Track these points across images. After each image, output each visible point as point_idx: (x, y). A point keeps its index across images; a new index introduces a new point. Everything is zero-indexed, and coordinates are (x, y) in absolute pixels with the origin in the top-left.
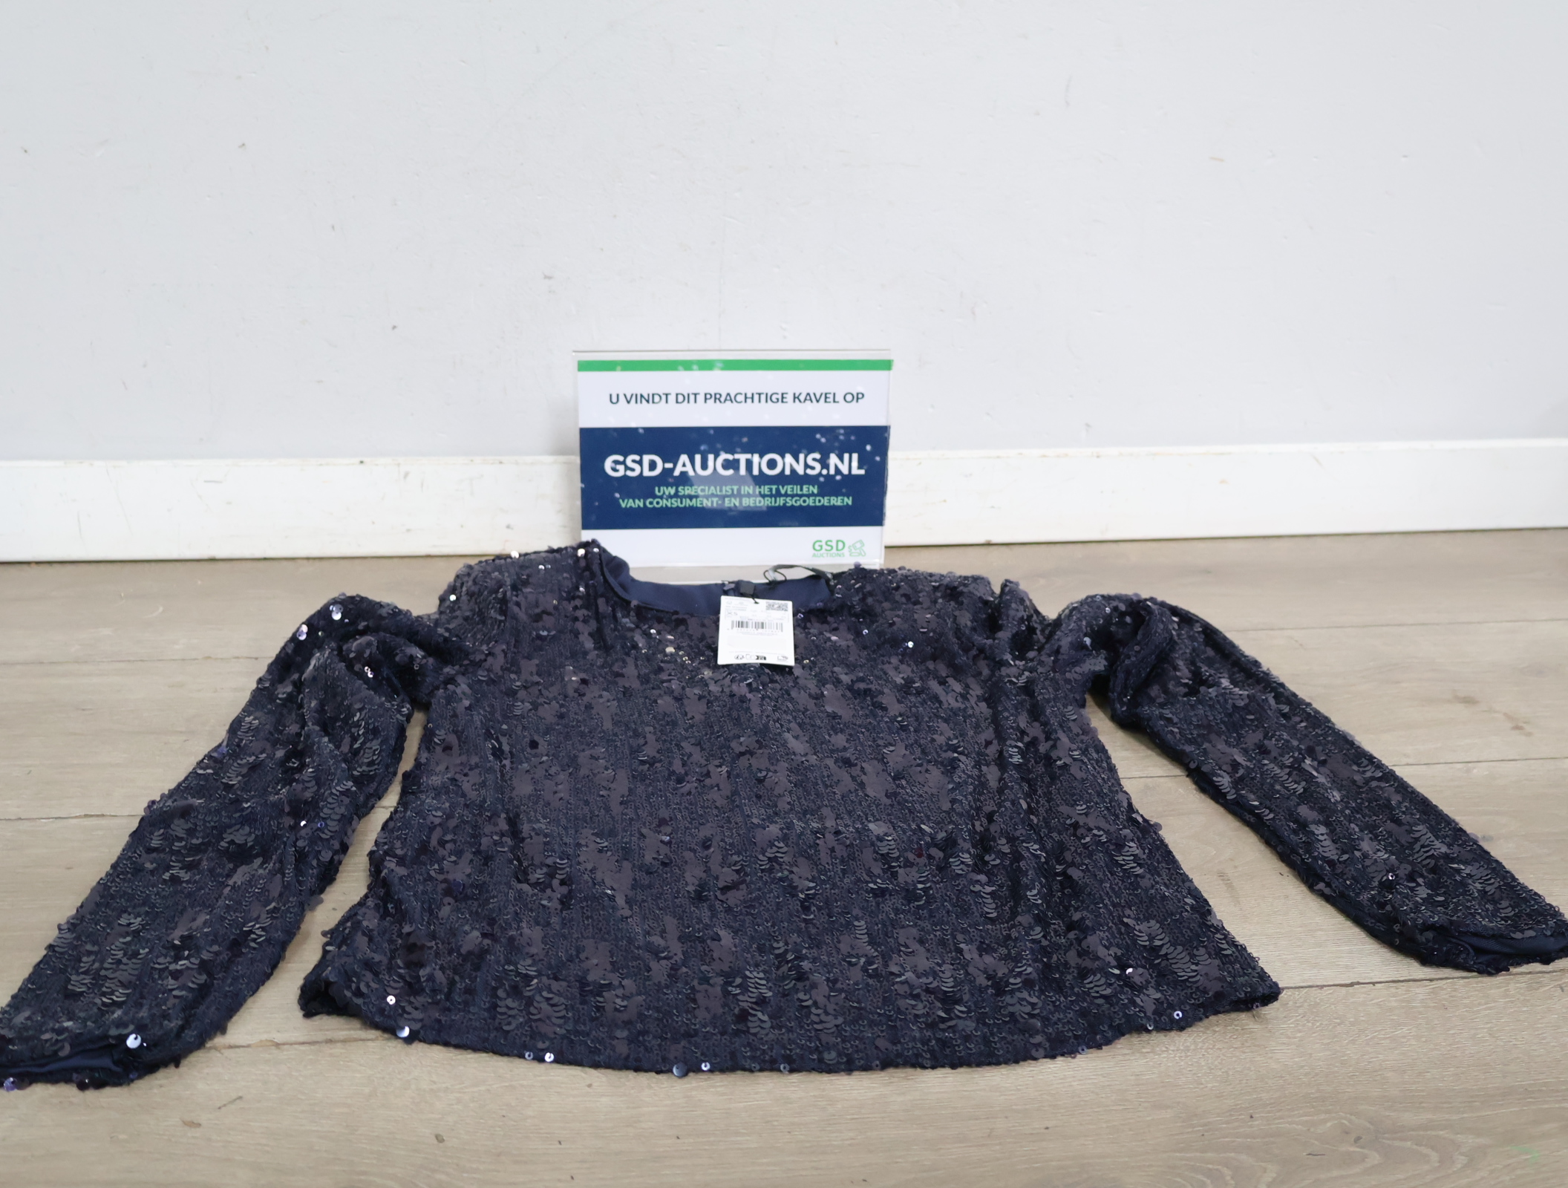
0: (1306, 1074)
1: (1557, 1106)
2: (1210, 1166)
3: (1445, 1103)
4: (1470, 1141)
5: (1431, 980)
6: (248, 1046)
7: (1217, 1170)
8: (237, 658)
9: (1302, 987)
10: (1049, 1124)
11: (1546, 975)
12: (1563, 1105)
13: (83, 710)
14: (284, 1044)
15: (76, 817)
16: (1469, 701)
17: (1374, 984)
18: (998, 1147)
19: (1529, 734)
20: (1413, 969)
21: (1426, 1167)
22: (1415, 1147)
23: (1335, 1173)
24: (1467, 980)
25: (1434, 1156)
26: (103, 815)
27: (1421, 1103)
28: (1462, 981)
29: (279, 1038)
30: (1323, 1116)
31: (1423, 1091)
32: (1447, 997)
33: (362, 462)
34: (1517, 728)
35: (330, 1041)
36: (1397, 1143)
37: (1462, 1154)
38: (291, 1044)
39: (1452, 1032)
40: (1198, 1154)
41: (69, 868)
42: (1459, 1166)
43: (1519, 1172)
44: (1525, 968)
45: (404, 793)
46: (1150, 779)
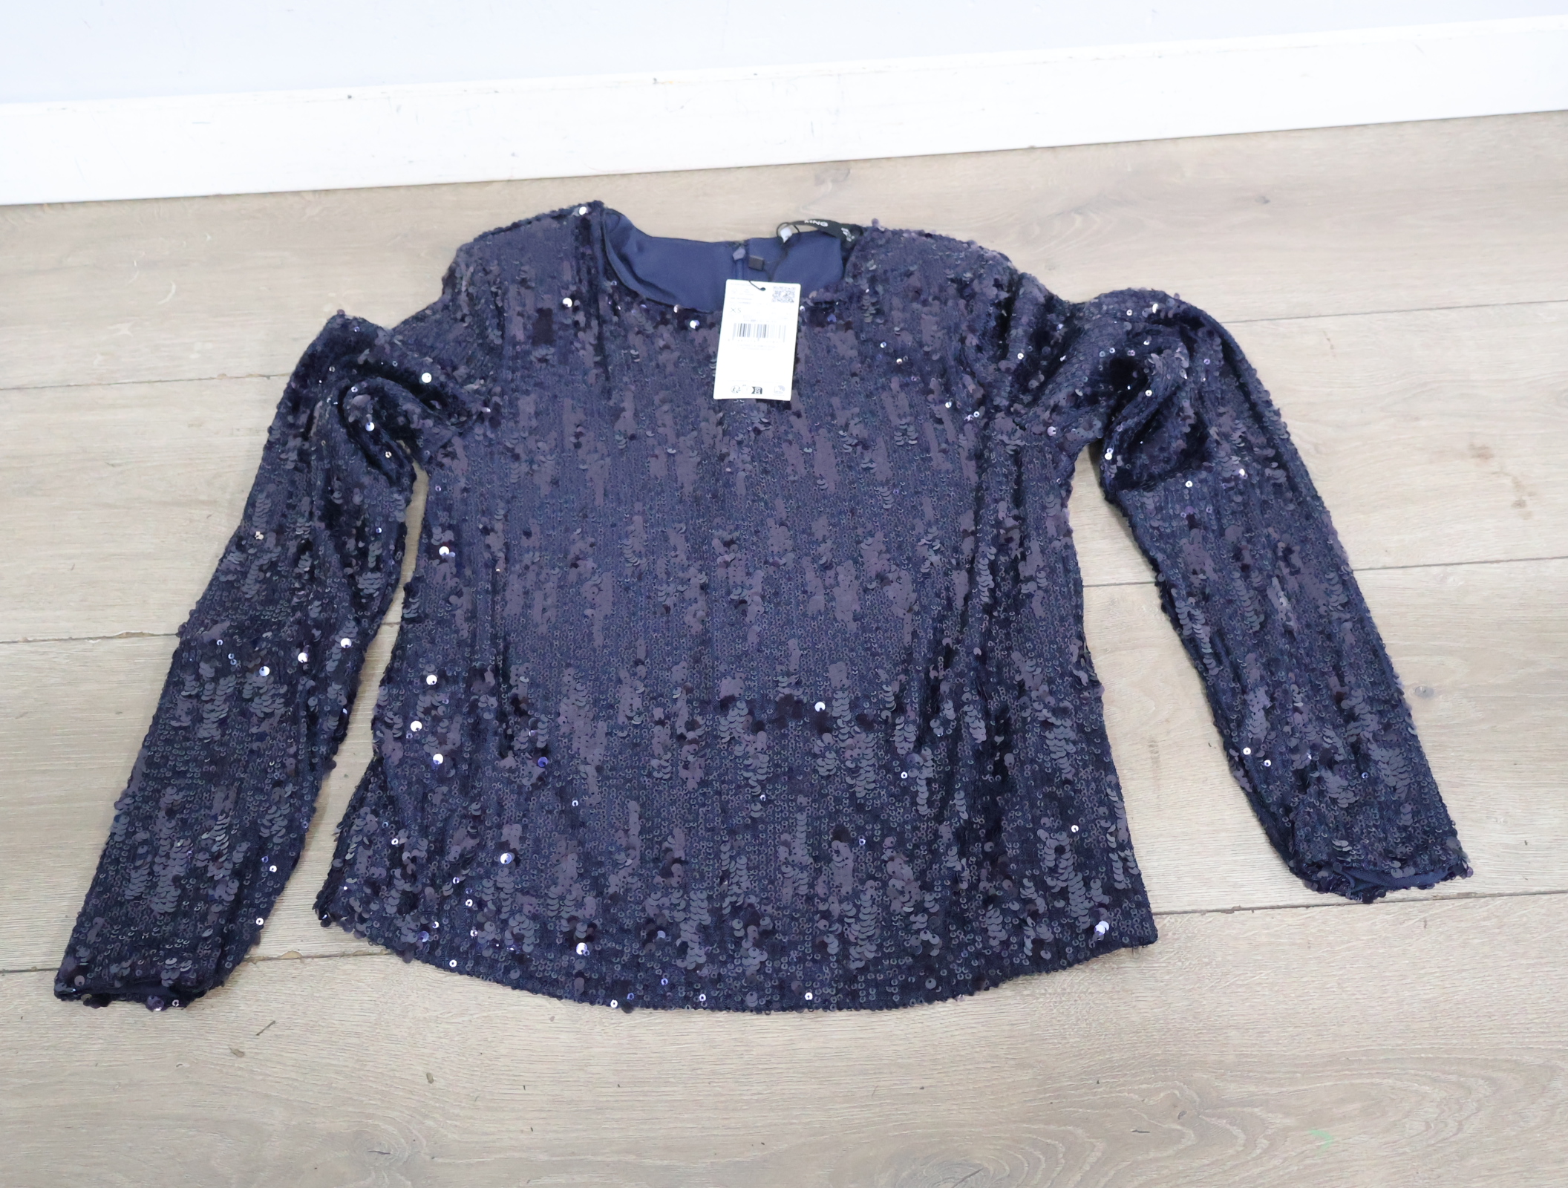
0: (1159, 1031)
1: (1368, 1081)
2: (1049, 1141)
3: (1270, 1073)
4: (1279, 1120)
5: (1308, 907)
6: (278, 959)
7: (1054, 1146)
8: (250, 375)
9: (1186, 912)
10: (926, 1083)
11: (1418, 904)
12: (1374, 1080)
13: (113, 465)
14: (308, 957)
15: (120, 637)
16: (1483, 454)
17: (1253, 909)
18: (878, 1110)
19: (1528, 516)
20: (1298, 891)
21: (1231, 1151)
22: (1228, 1126)
23: (1152, 1155)
24: (1340, 908)
25: (1242, 1137)
26: (141, 634)
27: (1249, 1071)
28: (1335, 910)
29: (304, 948)
30: (1160, 1084)
31: (1255, 1056)
32: (1313, 931)
33: (350, 97)
34: (1520, 504)
35: (343, 955)
36: (1214, 1121)
37: (1265, 1137)
38: (312, 957)
39: (1305, 979)
40: (1042, 1126)
41: (119, 713)
42: (1258, 1151)
43: (1308, 1161)
44: (1401, 894)
45: (406, 605)
46: (1117, 588)
